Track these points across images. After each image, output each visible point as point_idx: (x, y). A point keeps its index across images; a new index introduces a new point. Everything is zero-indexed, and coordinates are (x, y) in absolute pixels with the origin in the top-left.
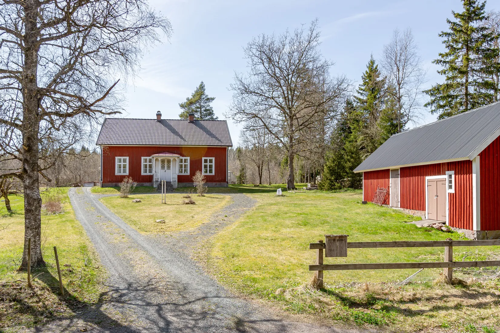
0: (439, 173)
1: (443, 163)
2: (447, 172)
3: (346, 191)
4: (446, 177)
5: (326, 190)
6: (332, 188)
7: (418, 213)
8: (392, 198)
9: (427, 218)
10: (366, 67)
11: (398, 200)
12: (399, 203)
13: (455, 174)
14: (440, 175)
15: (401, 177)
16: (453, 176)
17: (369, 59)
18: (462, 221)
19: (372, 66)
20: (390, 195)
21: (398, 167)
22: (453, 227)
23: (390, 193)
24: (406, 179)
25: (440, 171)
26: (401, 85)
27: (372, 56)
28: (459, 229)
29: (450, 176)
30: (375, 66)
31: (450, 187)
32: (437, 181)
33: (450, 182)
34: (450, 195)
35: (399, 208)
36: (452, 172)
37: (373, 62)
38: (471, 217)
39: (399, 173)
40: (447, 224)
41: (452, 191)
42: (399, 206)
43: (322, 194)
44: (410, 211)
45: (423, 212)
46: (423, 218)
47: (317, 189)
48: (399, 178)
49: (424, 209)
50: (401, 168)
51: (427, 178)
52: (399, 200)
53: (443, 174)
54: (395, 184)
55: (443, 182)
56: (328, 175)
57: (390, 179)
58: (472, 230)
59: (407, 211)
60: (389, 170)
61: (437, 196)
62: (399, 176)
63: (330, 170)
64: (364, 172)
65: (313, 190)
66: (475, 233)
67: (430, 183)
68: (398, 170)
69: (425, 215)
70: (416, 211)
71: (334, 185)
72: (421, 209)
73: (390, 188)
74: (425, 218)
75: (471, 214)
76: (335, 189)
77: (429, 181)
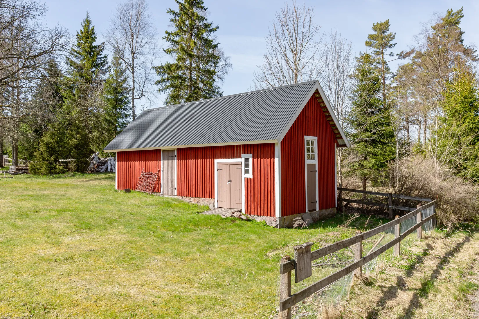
0: (233, 157)
1: (237, 146)
2: (243, 155)
3: (73, 176)
4: (242, 160)
5: (43, 175)
6: (51, 172)
7: (203, 202)
8: (164, 184)
9: (216, 206)
10: (81, 26)
11: (174, 186)
12: (176, 191)
13: (254, 157)
14: (234, 158)
15: (178, 159)
16: (251, 160)
17: (85, 17)
18: (262, 208)
19: (88, 26)
20: (162, 181)
21: (175, 147)
22: (251, 215)
23: (162, 179)
24: (186, 162)
25: (234, 153)
26: (135, 55)
27: (87, 14)
28: (258, 216)
29: (247, 160)
30: (91, 26)
31: (247, 172)
32: (230, 165)
33: (247, 166)
34: (247, 180)
35: (176, 197)
36: (250, 156)
37: (88, 22)
38: (272, 203)
39: (176, 154)
40: (243, 212)
41: (250, 175)
42: (176, 194)
43: (37, 180)
44: (192, 200)
45: (211, 200)
46: (211, 206)
47: (27, 173)
48: (176, 161)
49: (212, 196)
50: (178, 149)
51: (217, 161)
52: (176, 187)
53: (237, 157)
54: (170, 168)
55: (238, 166)
56: (45, 155)
57: (162, 162)
58: (274, 216)
59: (187, 200)
60: (160, 150)
61: (231, 182)
62: (176, 158)
63: (48, 148)
64: (118, 153)
65: (20, 174)
66: (278, 219)
67: (221, 167)
68: (174, 150)
69: (214, 203)
70: (201, 200)
71: (55, 168)
72: (208, 196)
73: (162, 173)
74: (214, 206)
75: (272, 200)
76: (56, 173)
77: (218, 164)
